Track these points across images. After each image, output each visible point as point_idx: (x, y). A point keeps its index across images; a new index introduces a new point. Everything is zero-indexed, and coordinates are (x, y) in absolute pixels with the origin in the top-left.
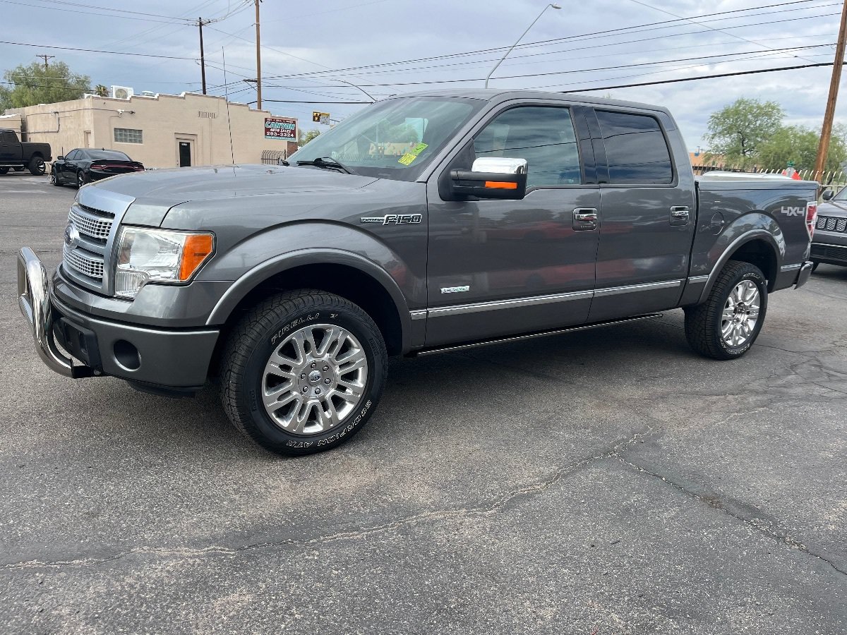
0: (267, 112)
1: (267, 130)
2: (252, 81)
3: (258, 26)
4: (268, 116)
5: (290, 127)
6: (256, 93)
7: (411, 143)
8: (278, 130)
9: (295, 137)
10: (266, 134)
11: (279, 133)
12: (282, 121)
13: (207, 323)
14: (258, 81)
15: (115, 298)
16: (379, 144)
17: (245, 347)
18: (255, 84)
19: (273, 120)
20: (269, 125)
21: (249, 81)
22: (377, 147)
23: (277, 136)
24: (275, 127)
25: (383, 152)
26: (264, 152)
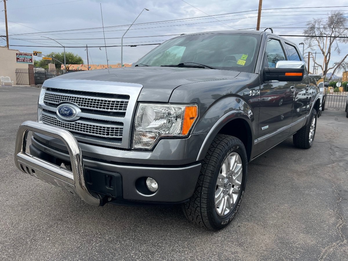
0: (17, 50)
1: (18, 59)
2: (4, 36)
3: (6, 11)
4: (18, 52)
5: (29, 57)
6: (6, 42)
7: (81, 65)
8: (23, 59)
9: (32, 62)
10: (17, 61)
11: (24, 60)
12: (25, 55)
13: (197, 160)
14: (7, 37)
15: (133, 150)
16: (66, 65)
17: (210, 172)
18: (5, 38)
19: (21, 54)
20: (19, 56)
21: (2, 36)
22: (66, 66)
23: (23, 61)
24: (21, 57)
25: (69, 68)
26: (17, 69)
